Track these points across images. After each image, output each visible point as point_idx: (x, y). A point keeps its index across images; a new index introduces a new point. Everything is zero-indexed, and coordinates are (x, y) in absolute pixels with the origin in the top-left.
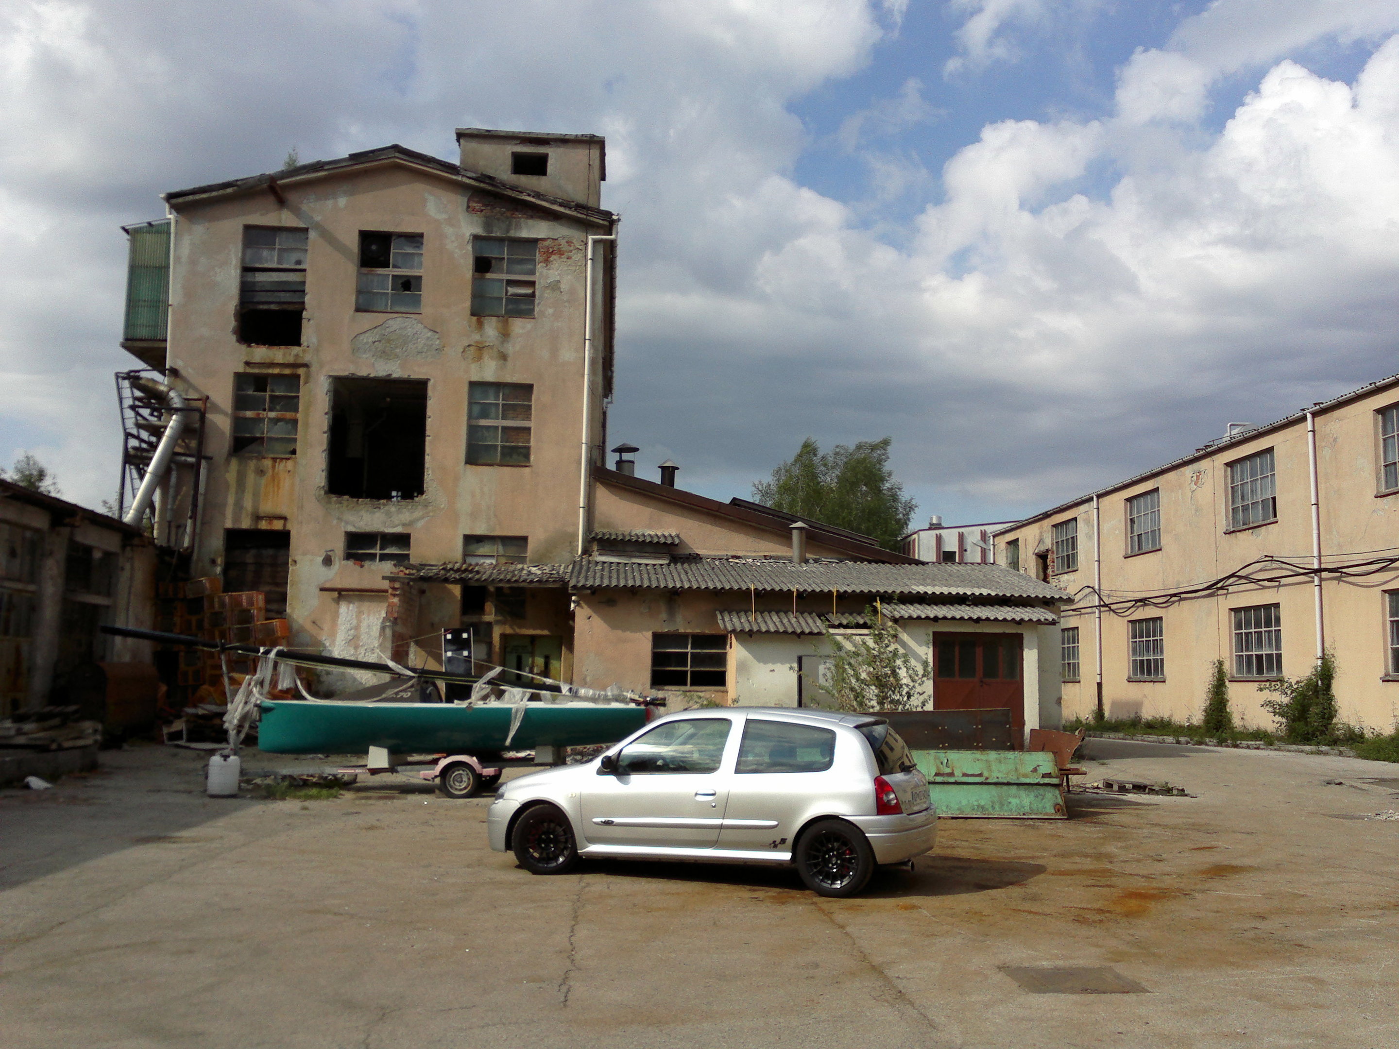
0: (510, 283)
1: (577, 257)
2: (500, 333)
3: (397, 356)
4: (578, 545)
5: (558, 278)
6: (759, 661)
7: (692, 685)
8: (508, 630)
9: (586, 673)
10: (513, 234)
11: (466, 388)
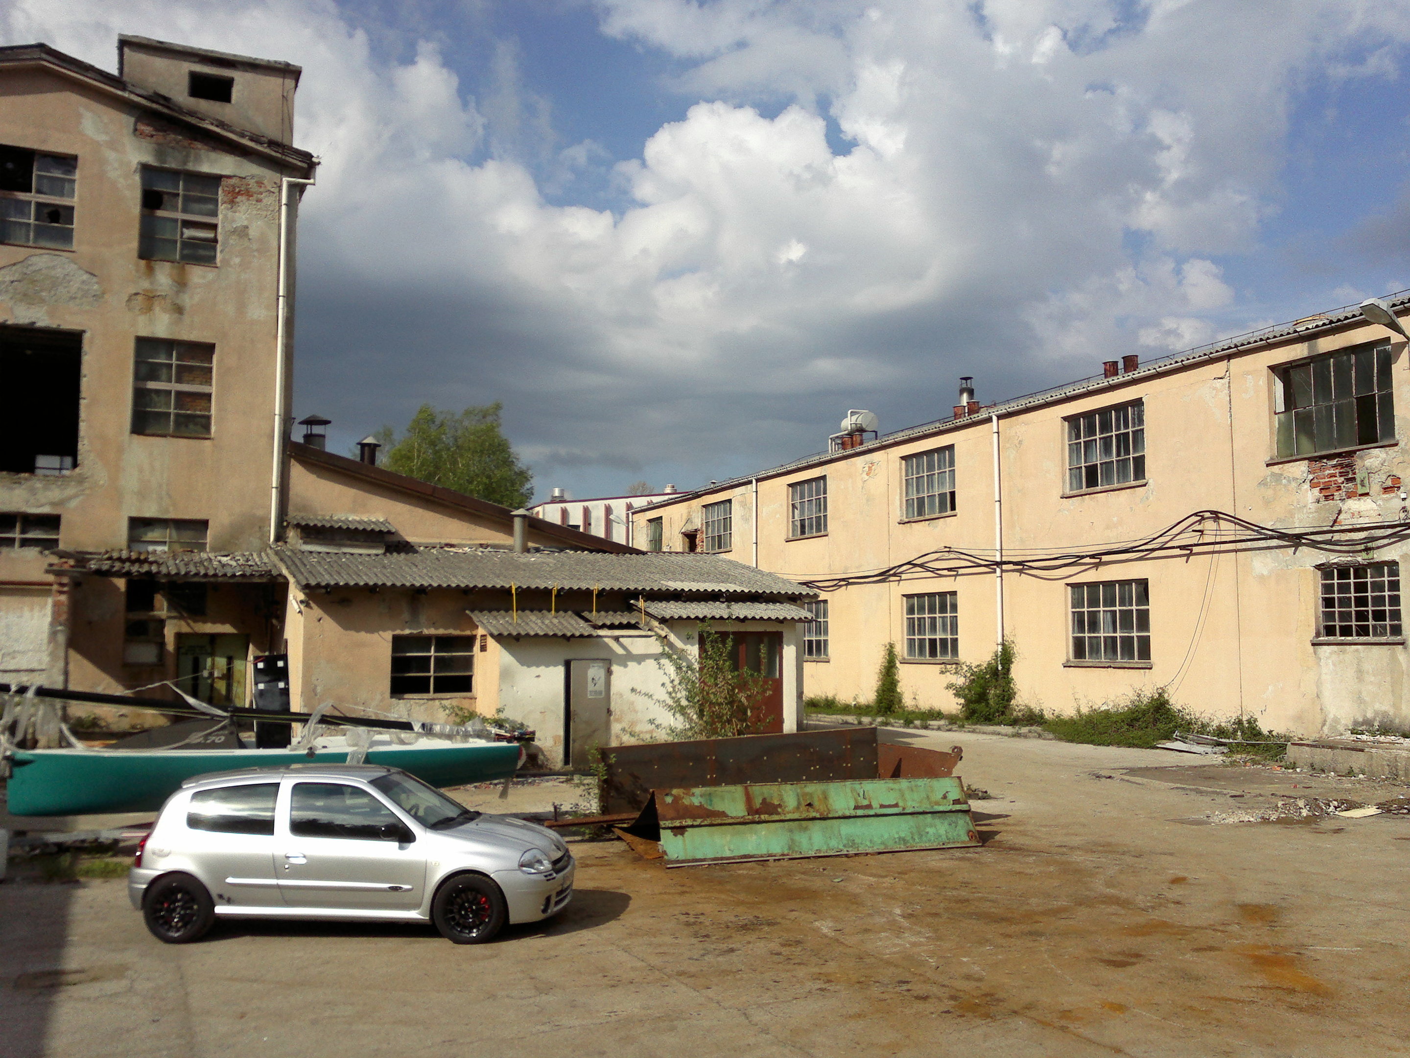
0: (187, 224)
1: (268, 200)
2: (174, 281)
3: (43, 301)
4: (270, 531)
5: (245, 223)
6: (522, 665)
7: (435, 691)
8: (185, 629)
9: (316, 683)
10: (191, 167)
11: (131, 345)
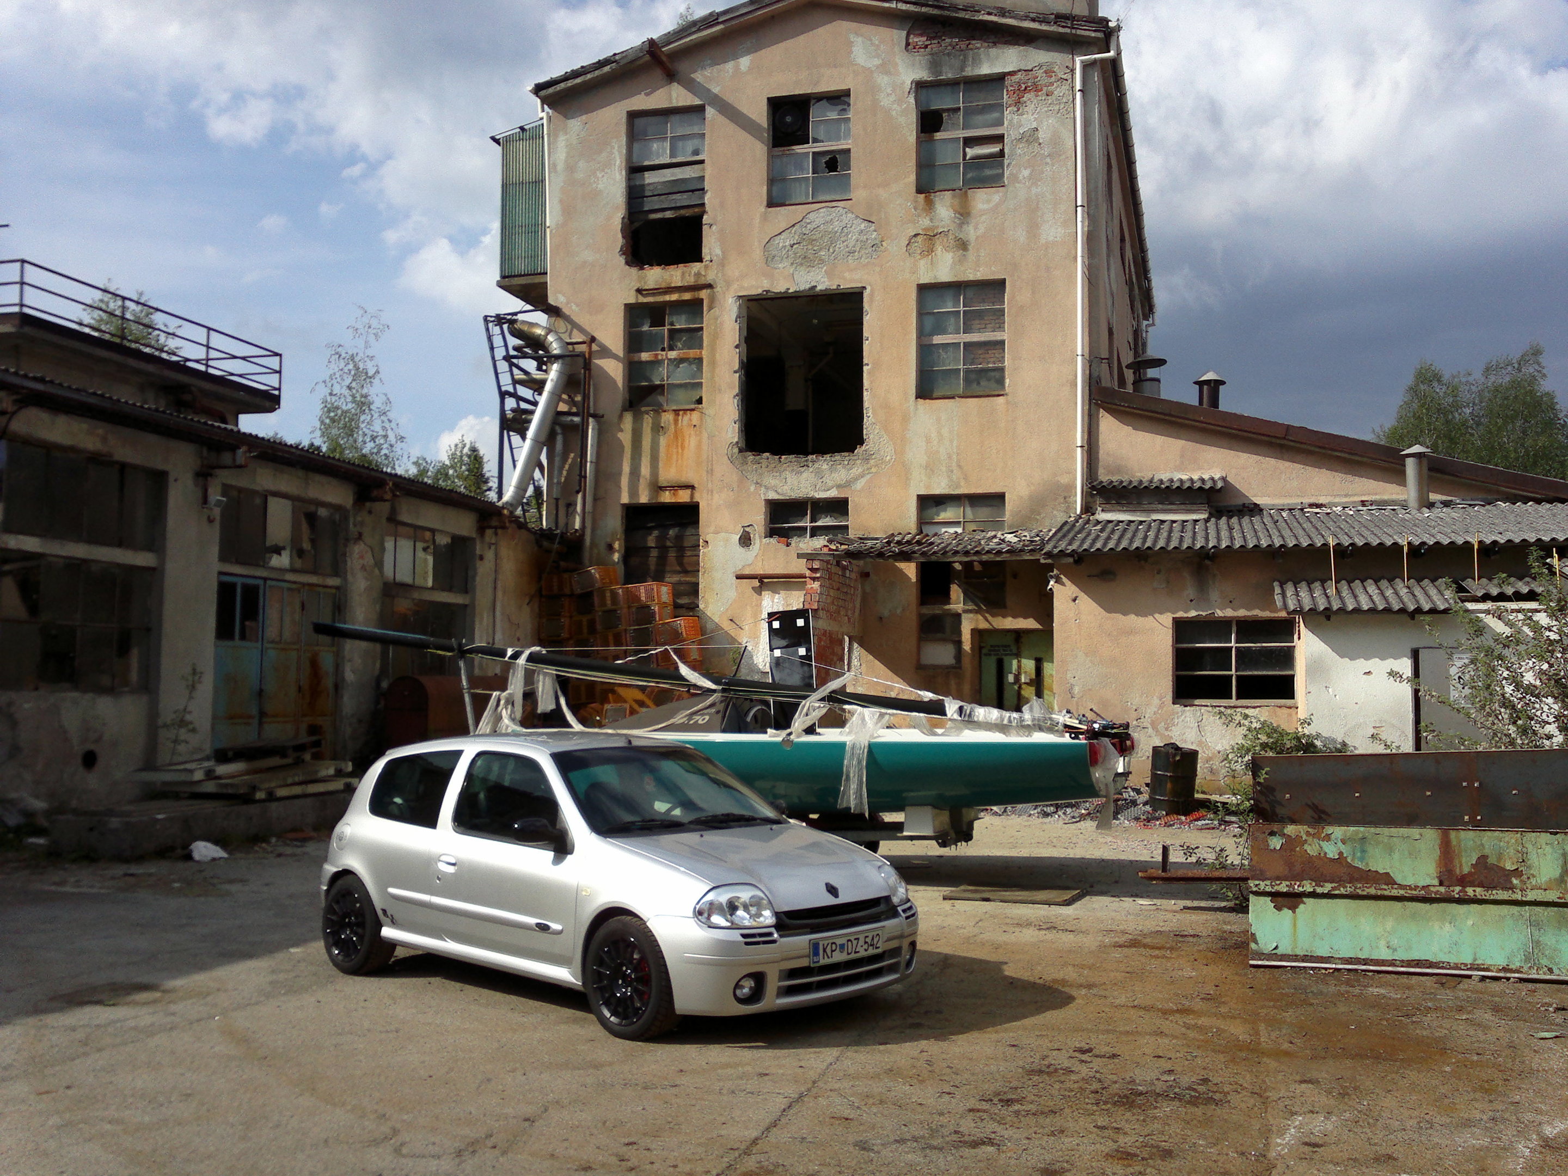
0: (970, 142)
1: (1061, 91)
2: (956, 212)
3: (822, 261)
4: (1076, 501)
5: (1034, 125)
6: (1342, 657)
7: (1238, 698)
8: (983, 625)
9: (1072, 681)
10: (970, 72)
11: (913, 295)
